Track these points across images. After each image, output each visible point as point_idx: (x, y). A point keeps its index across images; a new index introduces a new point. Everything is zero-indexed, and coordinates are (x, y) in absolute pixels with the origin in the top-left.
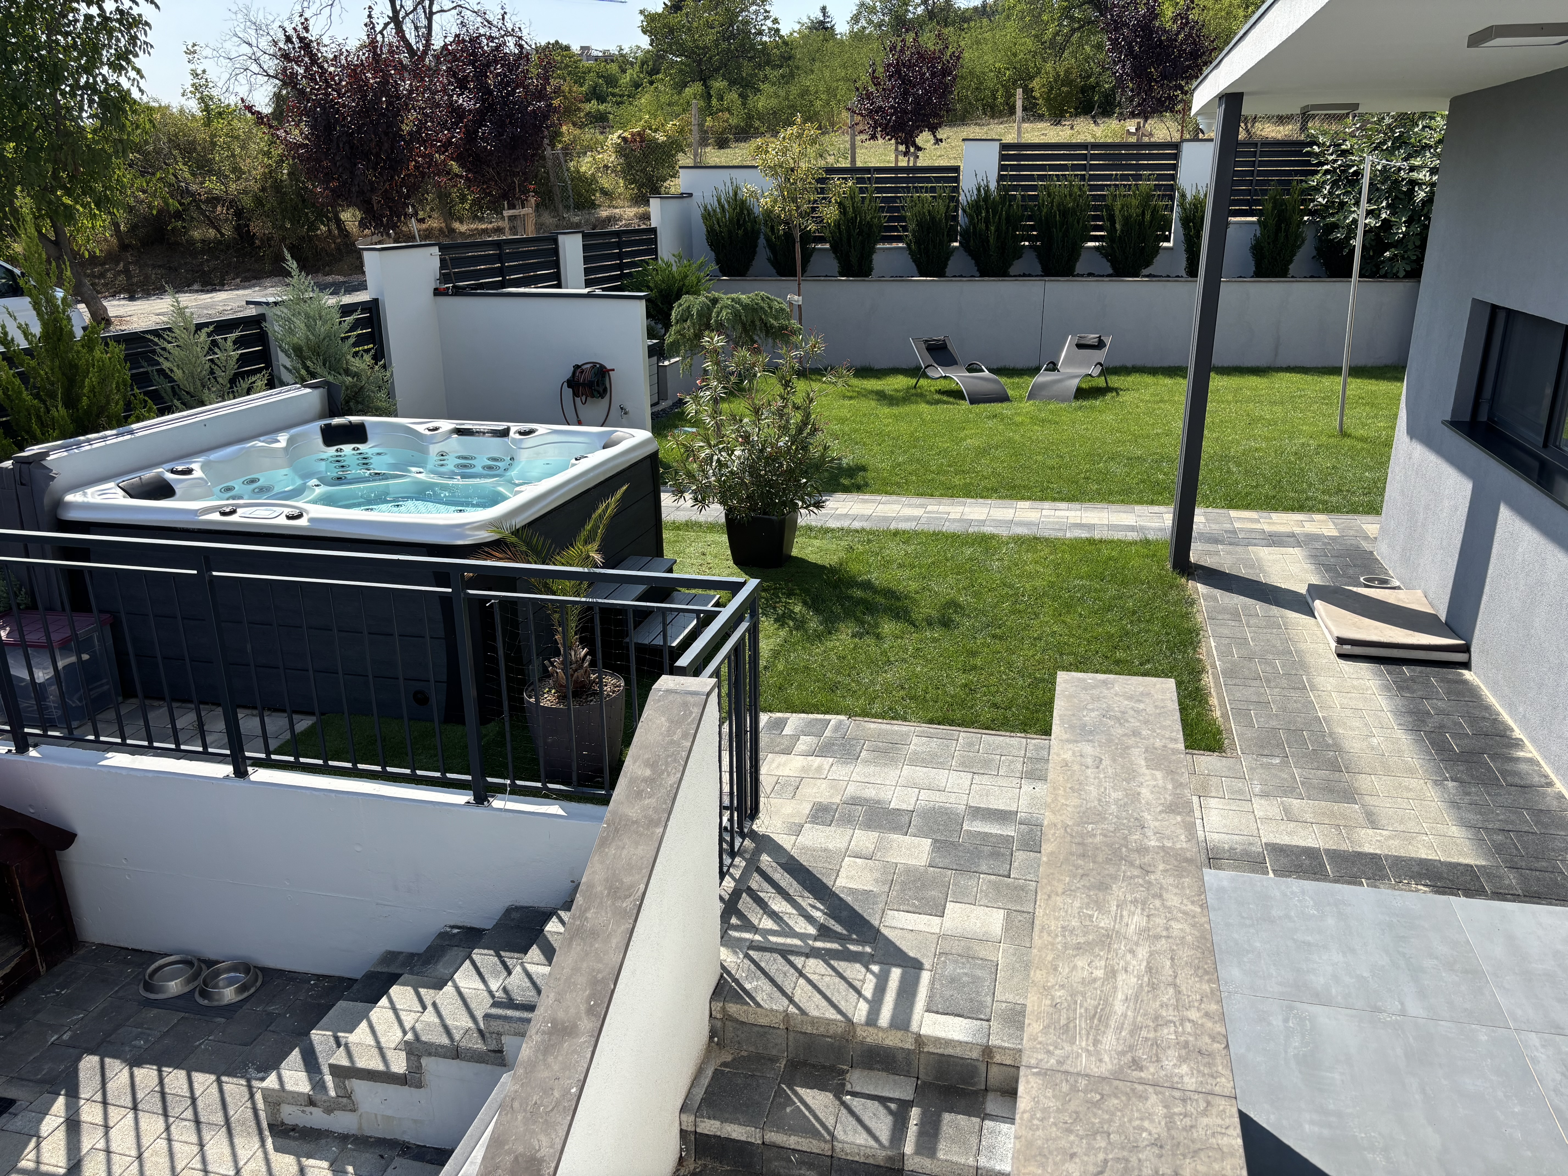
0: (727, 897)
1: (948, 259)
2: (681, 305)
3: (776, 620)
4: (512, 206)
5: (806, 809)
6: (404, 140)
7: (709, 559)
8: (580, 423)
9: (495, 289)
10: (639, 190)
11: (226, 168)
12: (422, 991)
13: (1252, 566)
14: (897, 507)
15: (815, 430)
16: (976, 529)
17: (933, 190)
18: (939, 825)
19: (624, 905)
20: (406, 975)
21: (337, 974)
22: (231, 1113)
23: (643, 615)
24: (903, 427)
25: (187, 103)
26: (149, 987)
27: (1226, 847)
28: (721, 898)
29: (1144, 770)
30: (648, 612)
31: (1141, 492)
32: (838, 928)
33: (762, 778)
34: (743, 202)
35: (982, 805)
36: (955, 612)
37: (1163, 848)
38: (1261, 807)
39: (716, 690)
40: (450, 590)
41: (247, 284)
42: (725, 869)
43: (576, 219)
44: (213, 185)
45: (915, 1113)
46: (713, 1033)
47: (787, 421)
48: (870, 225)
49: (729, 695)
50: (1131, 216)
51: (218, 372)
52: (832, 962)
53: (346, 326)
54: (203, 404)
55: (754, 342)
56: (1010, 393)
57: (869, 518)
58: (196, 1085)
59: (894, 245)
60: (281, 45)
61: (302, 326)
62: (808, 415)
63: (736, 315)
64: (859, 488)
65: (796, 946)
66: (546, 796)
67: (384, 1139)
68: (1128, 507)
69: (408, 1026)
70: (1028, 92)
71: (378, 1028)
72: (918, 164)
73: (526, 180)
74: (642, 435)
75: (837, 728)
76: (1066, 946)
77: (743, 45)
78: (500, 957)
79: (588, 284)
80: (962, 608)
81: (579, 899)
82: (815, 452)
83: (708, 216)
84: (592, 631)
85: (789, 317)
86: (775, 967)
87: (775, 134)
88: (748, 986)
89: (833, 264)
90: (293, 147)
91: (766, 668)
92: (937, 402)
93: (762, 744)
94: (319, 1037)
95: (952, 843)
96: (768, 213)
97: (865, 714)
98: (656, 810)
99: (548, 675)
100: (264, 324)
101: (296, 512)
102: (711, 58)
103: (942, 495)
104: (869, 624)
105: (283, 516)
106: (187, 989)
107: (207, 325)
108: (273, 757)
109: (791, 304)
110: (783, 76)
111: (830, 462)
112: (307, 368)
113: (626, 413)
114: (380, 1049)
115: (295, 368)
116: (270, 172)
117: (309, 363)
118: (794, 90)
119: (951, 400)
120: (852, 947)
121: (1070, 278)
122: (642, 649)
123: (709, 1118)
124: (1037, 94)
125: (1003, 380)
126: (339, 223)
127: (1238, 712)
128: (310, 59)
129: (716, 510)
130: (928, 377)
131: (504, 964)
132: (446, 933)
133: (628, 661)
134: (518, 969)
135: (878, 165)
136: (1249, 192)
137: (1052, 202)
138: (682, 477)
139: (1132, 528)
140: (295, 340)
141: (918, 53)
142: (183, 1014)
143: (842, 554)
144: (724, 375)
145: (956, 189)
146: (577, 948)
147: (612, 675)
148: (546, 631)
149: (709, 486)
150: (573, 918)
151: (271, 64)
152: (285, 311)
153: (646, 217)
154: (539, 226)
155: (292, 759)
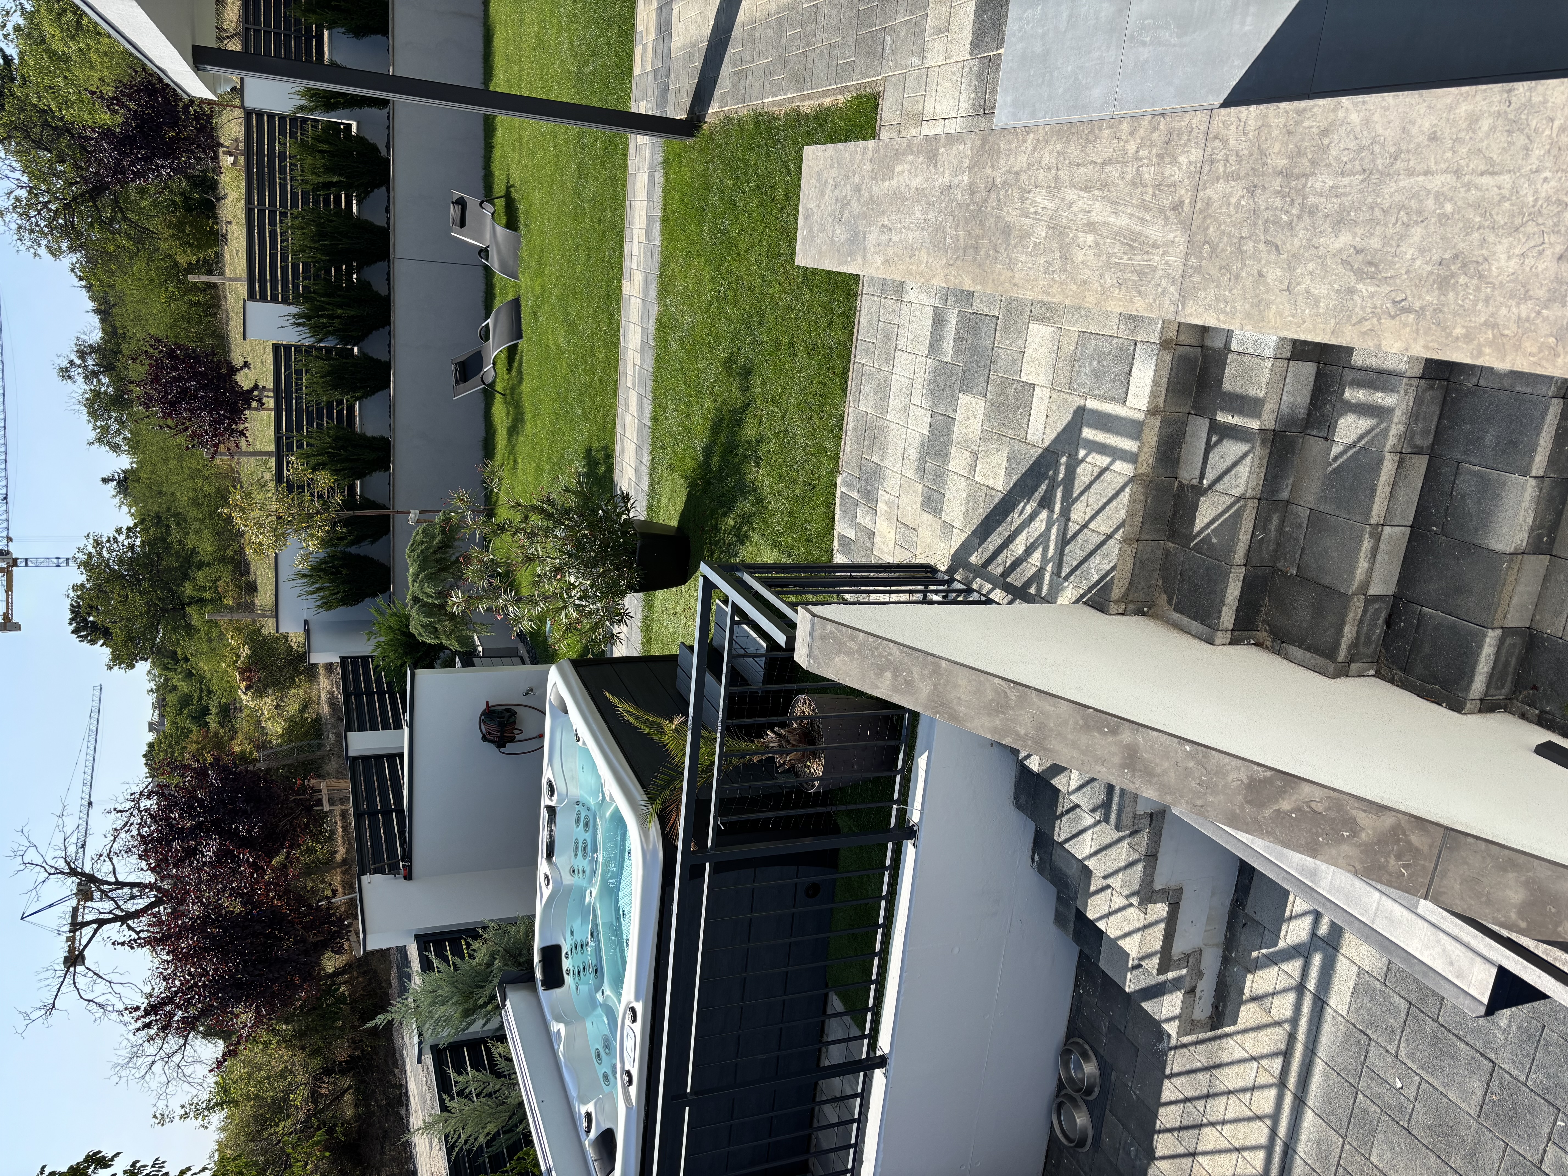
0: (1010, 597)
1: (371, 359)
2: (420, 634)
3: (742, 543)
4: (319, 802)
5: (927, 517)
6: (251, 911)
7: (680, 609)
8: (541, 736)
9: (405, 819)
10: (301, 674)
11: (281, 1085)
12: (1093, 888)
13: (692, 54)
14: (628, 418)
15: (548, 501)
16: (651, 337)
17: (298, 372)
18: (945, 386)
19: (1014, 698)
20: (1078, 904)
21: (1074, 969)
22: (1199, 1065)
23: (735, 677)
24: (545, 408)
25: (214, 1124)
26: (1081, 1143)
27: (973, 96)
28: (1010, 603)
29: (894, 183)
30: (732, 670)
31: (614, 166)
32: (1042, 489)
33: (897, 560)
34: (313, 569)
35: (928, 341)
36: (735, 362)
37: (970, 168)
38: (935, 57)
39: (810, 607)
40: (708, 864)
41: (400, 1062)
42: (983, 598)
43: (332, 737)
44: (298, 1098)
45: (1222, 417)
46: (1139, 612)
47: (540, 528)
48: (336, 439)
49: (815, 593)
50: (324, 165)
51: (490, 1089)
52: (1075, 495)
53: (443, 966)
54: (521, 1104)
55: (457, 561)
56: (510, 297)
57: (639, 447)
58: (1173, 1098)
59: (357, 413)
60: (152, 1032)
61: (443, 1009)
62: (534, 508)
63: (429, 578)
64: (609, 457)
65: (1058, 530)
66: (910, 770)
67: (1228, 923)
68: (630, 180)
69: (1124, 902)
70: (191, 269)
71: (1126, 930)
72: (271, 386)
73: (291, 788)
74: (554, 675)
75: (850, 486)
76: (1064, 271)
77: (145, 566)
78: (1062, 815)
79: (399, 726)
80: (732, 355)
81: (1007, 741)
82: (571, 501)
83: (327, 605)
84: (749, 726)
85: (432, 524)
86: (1077, 551)
87: (242, 534)
88: (1095, 578)
89: (377, 478)
90: (259, 1021)
91: (789, 555)
92: (520, 372)
93: (863, 561)
94: (1131, 984)
95: (964, 373)
96: (324, 543)
97: (836, 457)
98: (924, 667)
99: (793, 767)
100: (441, 1046)
101: (629, 1014)
102: (159, 599)
103: (616, 371)
104: (747, 450)
105: (633, 1026)
106: (1084, 1108)
107: (442, 1101)
108: (867, 1032)
109: (418, 521)
110: (178, 524)
111: (581, 486)
112: (486, 1004)
113: (532, 690)
114: (1145, 927)
115: (485, 1016)
116: (285, 1042)
117: (481, 1002)
118: (193, 513)
119: (517, 358)
120: (1061, 476)
121: (391, 232)
122: (768, 678)
123: (1220, 617)
124: (194, 259)
125: (497, 304)
126: (336, 974)
127: (839, 77)
128: (166, 1004)
129: (630, 601)
130: (494, 382)
131: (1069, 811)
132: (1039, 866)
133: (780, 691)
134: (1073, 797)
135: (273, 428)
136: (298, 39)
137: (310, 248)
138: (597, 635)
139: (651, 177)
140: (457, 1015)
141: (152, 382)
142: (1107, 1111)
143: (676, 475)
144: (493, 592)
145: (298, 348)
146: (1053, 744)
147: (794, 707)
148: (750, 771)
149: (606, 609)
150: (1025, 747)
151: (173, 1042)
152: (427, 1025)
153: (329, 667)
154: (339, 775)
155: (869, 1014)
